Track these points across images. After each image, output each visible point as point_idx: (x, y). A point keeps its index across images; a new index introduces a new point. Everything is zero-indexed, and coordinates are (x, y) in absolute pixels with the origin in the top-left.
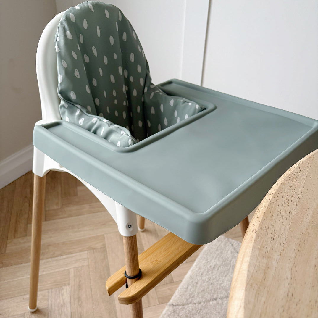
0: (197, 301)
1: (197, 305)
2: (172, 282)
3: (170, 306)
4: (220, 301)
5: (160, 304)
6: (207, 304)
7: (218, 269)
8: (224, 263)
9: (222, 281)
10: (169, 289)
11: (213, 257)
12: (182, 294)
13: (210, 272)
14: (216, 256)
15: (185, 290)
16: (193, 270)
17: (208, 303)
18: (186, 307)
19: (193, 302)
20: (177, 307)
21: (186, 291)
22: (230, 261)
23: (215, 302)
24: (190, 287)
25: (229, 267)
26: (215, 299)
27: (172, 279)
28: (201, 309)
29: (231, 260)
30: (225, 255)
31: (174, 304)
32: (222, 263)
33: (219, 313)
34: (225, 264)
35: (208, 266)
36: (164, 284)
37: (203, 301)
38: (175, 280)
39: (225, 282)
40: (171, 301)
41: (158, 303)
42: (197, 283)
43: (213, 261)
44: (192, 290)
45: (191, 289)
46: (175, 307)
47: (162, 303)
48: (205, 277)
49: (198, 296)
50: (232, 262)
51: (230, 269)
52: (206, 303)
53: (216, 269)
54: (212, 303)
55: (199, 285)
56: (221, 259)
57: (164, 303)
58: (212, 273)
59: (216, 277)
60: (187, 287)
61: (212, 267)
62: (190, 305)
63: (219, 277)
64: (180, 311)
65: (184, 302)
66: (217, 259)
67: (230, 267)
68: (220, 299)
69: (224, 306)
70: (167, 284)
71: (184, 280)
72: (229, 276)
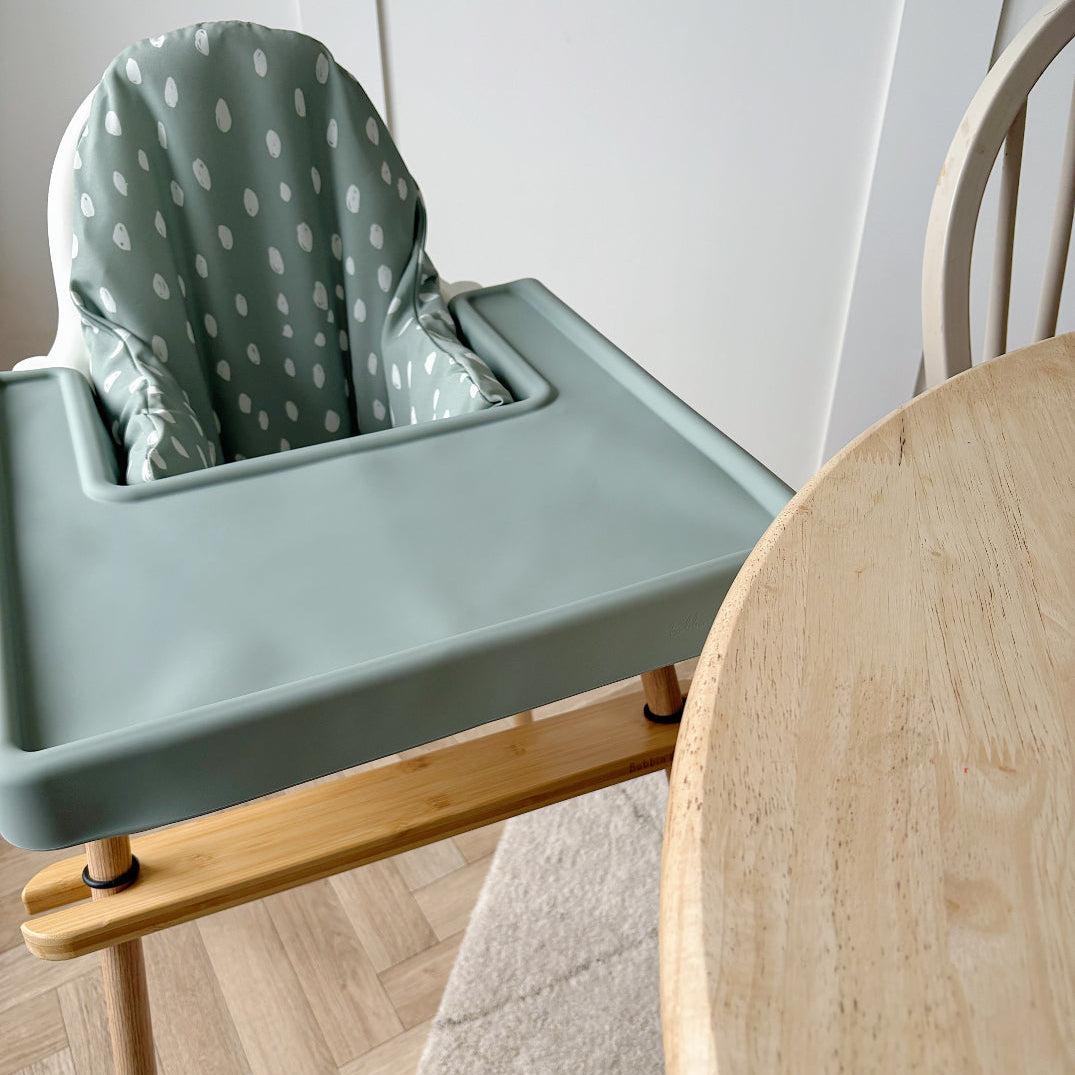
0: (528, 989)
1: (529, 1000)
2: (433, 943)
3: (442, 1027)
4: (602, 970)
5: (406, 1030)
6: (561, 990)
7: (574, 863)
8: (587, 837)
9: (594, 901)
10: (426, 971)
11: (550, 824)
12: (473, 976)
13: (551, 879)
14: (558, 819)
15: (481, 960)
16: (494, 886)
17: (564, 987)
18: (495, 1017)
19: (515, 996)
20: (465, 1026)
21: (485, 965)
22: (607, 827)
23: (585, 976)
24: (495, 946)
25: (606, 847)
26: (586, 967)
27: (432, 934)
28: (546, 1013)
29: (609, 823)
30: (587, 811)
31: (455, 1018)
32: (583, 840)
33: (605, 1009)
34: (591, 839)
35: (542, 861)
36: (408, 958)
37: (548, 982)
38: (440, 935)
39: (605, 899)
40: (442, 1011)
41: (398, 1028)
42: (515, 927)
43: (552, 839)
44: (503, 955)
45: (499, 953)
46: (458, 1029)
47: (414, 1025)
48: (539, 901)
49: (527, 970)
50: (612, 827)
51: (610, 850)
52: (557, 988)
53: (567, 864)
54: (579, 983)
55: (521, 934)
56: (575, 827)
57: (422, 1022)
58: (557, 880)
59: (572, 891)
60: (488, 949)
61: (554, 860)
62: (507, 1008)
63: (583, 888)
64: (480, 1037)
65: (487, 1001)
66: (563, 829)
67: (610, 844)
68: (600, 963)
69: (617, 981)
70: (416, 955)
71: (470, 929)
72: (614, 876)
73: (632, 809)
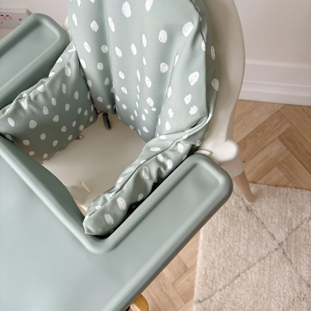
0: (222, 287)
1: (223, 291)
2: (187, 269)
3: (197, 303)
4: (244, 275)
5: (185, 303)
6: (232, 285)
7: (229, 234)
8: (232, 223)
9: (238, 249)
10: (187, 280)
12: (203, 283)
13: (222, 242)
15: (205, 277)
16: (203, 247)
17: (233, 284)
18: (213, 298)
19: (218, 289)
20: (205, 302)
21: (206, 279)
23: (239, 279)
24: (208, 272)
25: (239, 226)
26: (239, 276)
27: (185, 266)
28: (229, 295)
29: (238, 214)
31: (201, 300)
32: (231, 224)
33: (248, 291)
34: (233, 223)
35: (218, 235)
36: (180, 276)
37: (228, 283)
38: (189, 266)
39: (241, 248)
40: (196, 297)
41: (183, 303)
42: (213, 263)
43: (219, 224)
44: (212, 274)
45: (210, 273)
46: (202, 304)
47: (187, 301)
48: (220, 251)
49: (220, 280)
50: (240, 216)
51: (240, 227)
52: (231, 285)
53: (226, 234)
54: (238, 282)
55: (216, 265)
57: (189, 300)
58: (224, 241)
59: (230, 246)
60: (206, 273)
61: (222, 234)
62: (216, 294)
63: (233, 243)
64: (210, 306)
65: (210, 292)
66: (223, 219)
68: (243, 273)
69: (250, 280)
70: (182, 274)
71: (198, 263)
72: (243, 238)
73: (246, 208)
